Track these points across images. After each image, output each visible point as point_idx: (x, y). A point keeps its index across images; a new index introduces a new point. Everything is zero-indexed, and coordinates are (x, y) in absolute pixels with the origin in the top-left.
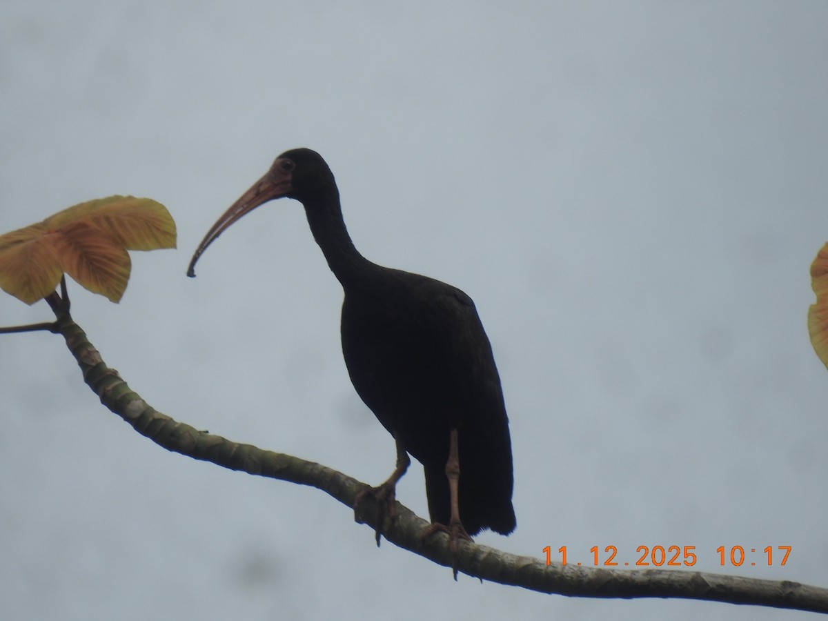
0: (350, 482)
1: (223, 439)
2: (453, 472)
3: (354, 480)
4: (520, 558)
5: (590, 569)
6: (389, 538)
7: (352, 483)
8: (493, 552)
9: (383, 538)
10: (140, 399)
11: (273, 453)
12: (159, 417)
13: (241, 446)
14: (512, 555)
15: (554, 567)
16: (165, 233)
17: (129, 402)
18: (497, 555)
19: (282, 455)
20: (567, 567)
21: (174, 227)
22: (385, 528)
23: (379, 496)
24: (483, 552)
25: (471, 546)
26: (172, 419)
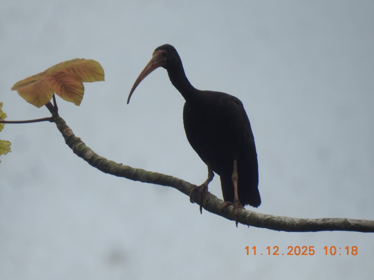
0: (187, 184)
1: (129, 167)
2: (235, 179)
3: (189, 183)
4: (265, 216)
5: (297, 219)
6: (206, 209)
7: (188, 185)
8: (253, 213)
9: (203, 209)
10: (91, 150)
11: (153, 172)
12: (100, 158)
13: (137, 170)
14: (262, 214)
15: (280, 219)
16: (99, 74)
17: (86, 152)
18: (255, 215)
19: (156, 173)
20: (286, 219)
21: (103, 72)
22: (204, 204)
23: (200, 190)
24: (248, 213)
25: (243, 211)
26: (105, 159)
